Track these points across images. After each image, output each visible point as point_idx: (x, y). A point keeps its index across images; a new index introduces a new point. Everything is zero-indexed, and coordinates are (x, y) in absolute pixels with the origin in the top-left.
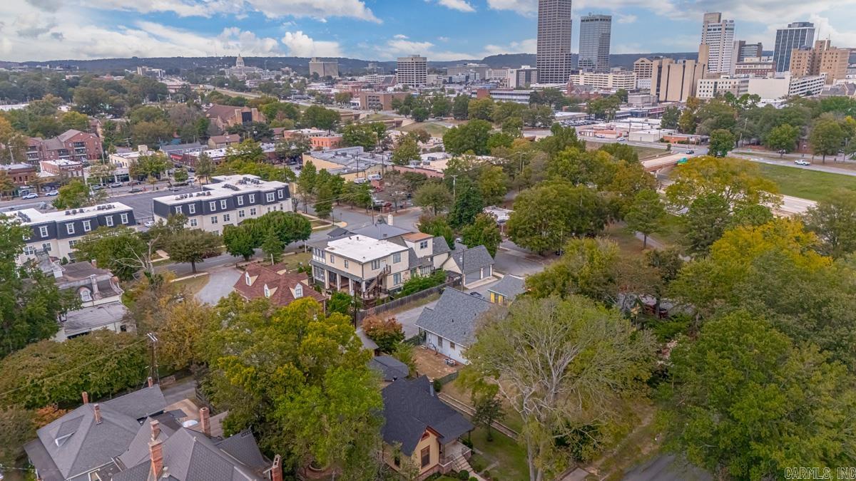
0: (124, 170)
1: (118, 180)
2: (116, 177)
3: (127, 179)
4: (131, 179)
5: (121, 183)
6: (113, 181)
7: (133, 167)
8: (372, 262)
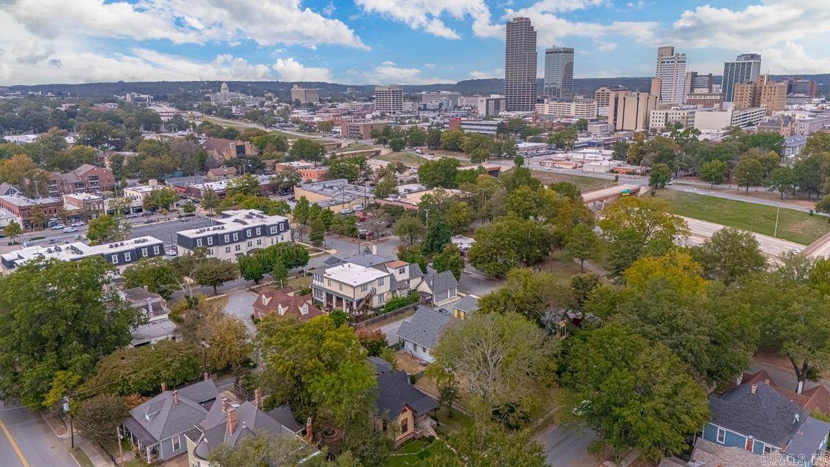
0: (138, 203)
1: (133, 212)
2: (131, 209)
3: (140, 210)
4: (144, 211)
5: (136, 215)
6: (128, 213)
7: (147, 200)
8: (361, 285)
